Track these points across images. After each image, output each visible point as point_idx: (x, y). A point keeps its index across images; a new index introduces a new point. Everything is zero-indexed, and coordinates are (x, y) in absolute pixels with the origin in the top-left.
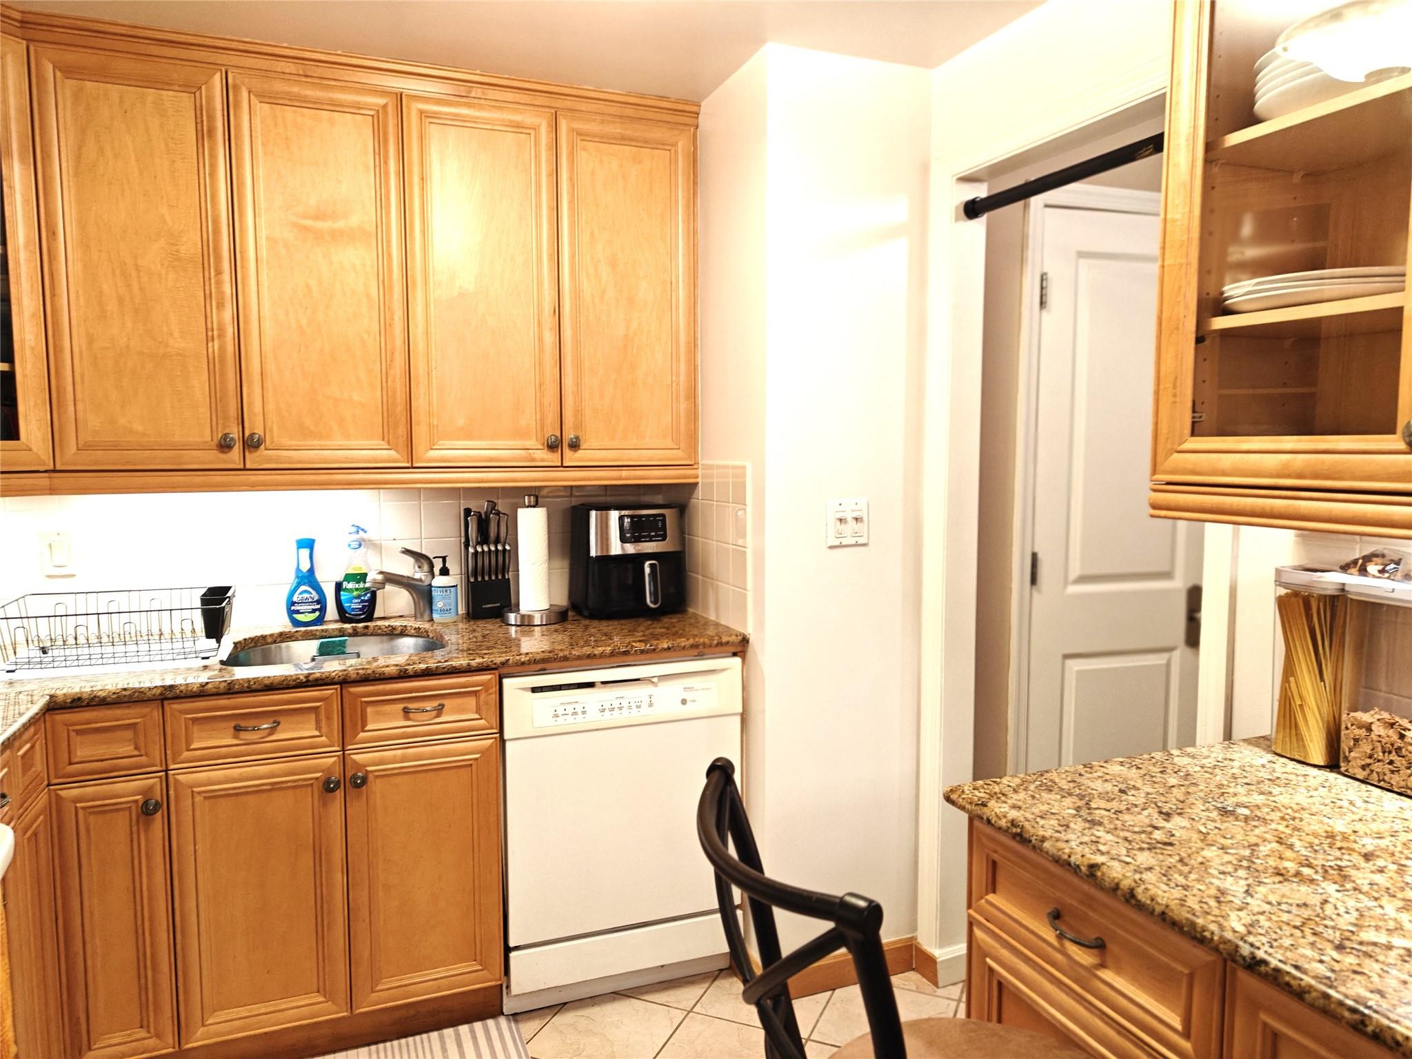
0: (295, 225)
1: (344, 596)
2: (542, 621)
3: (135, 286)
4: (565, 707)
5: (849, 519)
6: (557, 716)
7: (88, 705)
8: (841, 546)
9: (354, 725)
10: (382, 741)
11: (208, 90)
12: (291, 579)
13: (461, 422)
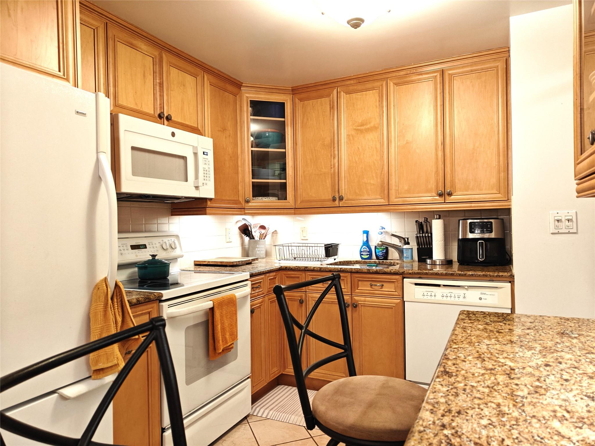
0: (355, 129)
1: (377, 251)
2: (439, 263)
3: (314, 155)
4: (427, 293)
5: (563, 220)
6: (424, 295)
7: (289, 270)
8: (558, 233)
9: (355, 287)
10: (362, 294)
11: (332, 95)
12: (361, 244)
13: (406, 188)
